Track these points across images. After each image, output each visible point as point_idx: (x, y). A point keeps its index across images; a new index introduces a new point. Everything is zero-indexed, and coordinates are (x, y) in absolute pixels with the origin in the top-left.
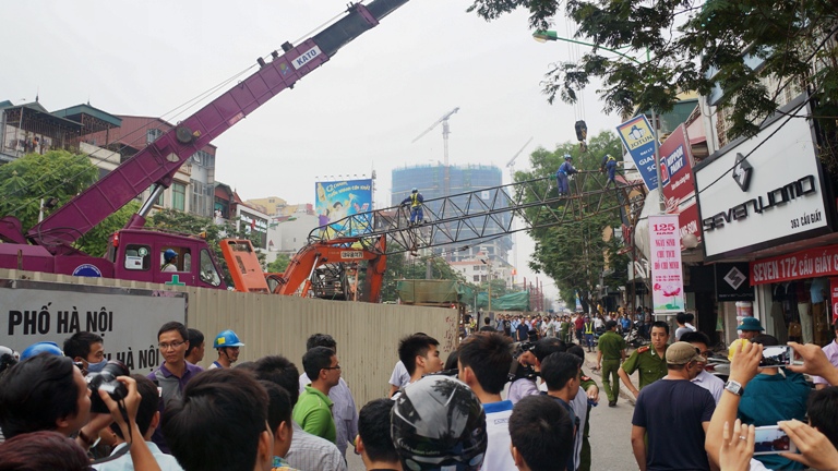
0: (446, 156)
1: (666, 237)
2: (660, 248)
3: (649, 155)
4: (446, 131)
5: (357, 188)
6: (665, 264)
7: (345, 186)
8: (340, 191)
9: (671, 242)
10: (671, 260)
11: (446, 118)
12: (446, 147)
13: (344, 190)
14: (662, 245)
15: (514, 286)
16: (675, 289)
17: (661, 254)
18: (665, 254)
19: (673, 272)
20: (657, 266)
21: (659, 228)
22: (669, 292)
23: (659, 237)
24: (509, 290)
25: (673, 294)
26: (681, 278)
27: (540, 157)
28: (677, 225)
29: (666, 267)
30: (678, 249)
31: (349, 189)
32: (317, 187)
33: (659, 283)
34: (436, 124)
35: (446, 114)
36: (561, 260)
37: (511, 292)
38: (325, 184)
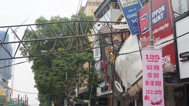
1: (154, 64)
2: (149, 71)
3: (134, 12)
6: (152, 82)
9: (157, 68)
10: (157, 79)
14: (151, 69)
15: (10, 99)
16: (158, 100)
17: (150, 75)
18: (153, 75)
19: (157, 88)
20: (147, 83)
21: (149, 57)
22: (154, 102)
23: (149, 63)
24: (8, 102)
25: (157, 103)
26: (163, 92)
27: (41, 23)
28: (161, 56)
29: (153, 84)
30: (161, 72)
33: (148, 95)
36: (59, 81)
37: (9, 103)
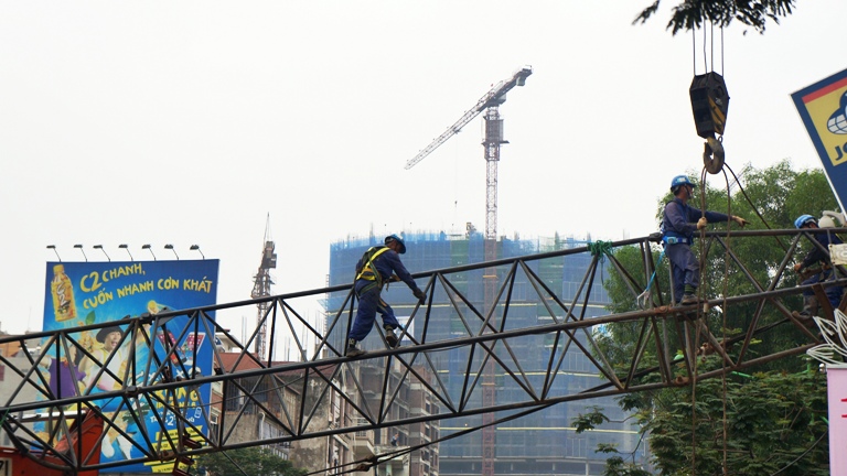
0: (491, 208)
4: (494, 137)
5: (172, 283)
7: (135, 279)
8: (120, 293)
11: (495, 100)
12: (491, 183)
13: (133, 289)
31: (147, 286)
32: (50, 276)
34: (468, 117)
35: (497, 87)
38: (75, 270)
